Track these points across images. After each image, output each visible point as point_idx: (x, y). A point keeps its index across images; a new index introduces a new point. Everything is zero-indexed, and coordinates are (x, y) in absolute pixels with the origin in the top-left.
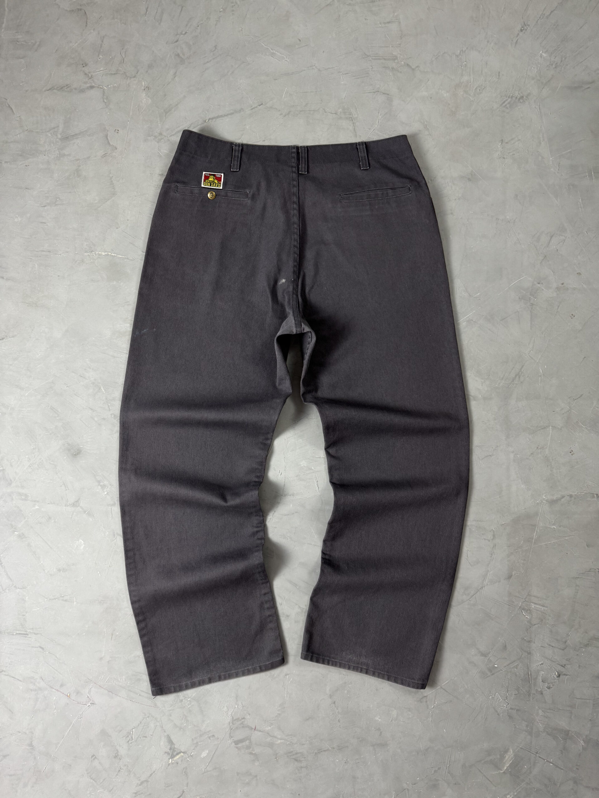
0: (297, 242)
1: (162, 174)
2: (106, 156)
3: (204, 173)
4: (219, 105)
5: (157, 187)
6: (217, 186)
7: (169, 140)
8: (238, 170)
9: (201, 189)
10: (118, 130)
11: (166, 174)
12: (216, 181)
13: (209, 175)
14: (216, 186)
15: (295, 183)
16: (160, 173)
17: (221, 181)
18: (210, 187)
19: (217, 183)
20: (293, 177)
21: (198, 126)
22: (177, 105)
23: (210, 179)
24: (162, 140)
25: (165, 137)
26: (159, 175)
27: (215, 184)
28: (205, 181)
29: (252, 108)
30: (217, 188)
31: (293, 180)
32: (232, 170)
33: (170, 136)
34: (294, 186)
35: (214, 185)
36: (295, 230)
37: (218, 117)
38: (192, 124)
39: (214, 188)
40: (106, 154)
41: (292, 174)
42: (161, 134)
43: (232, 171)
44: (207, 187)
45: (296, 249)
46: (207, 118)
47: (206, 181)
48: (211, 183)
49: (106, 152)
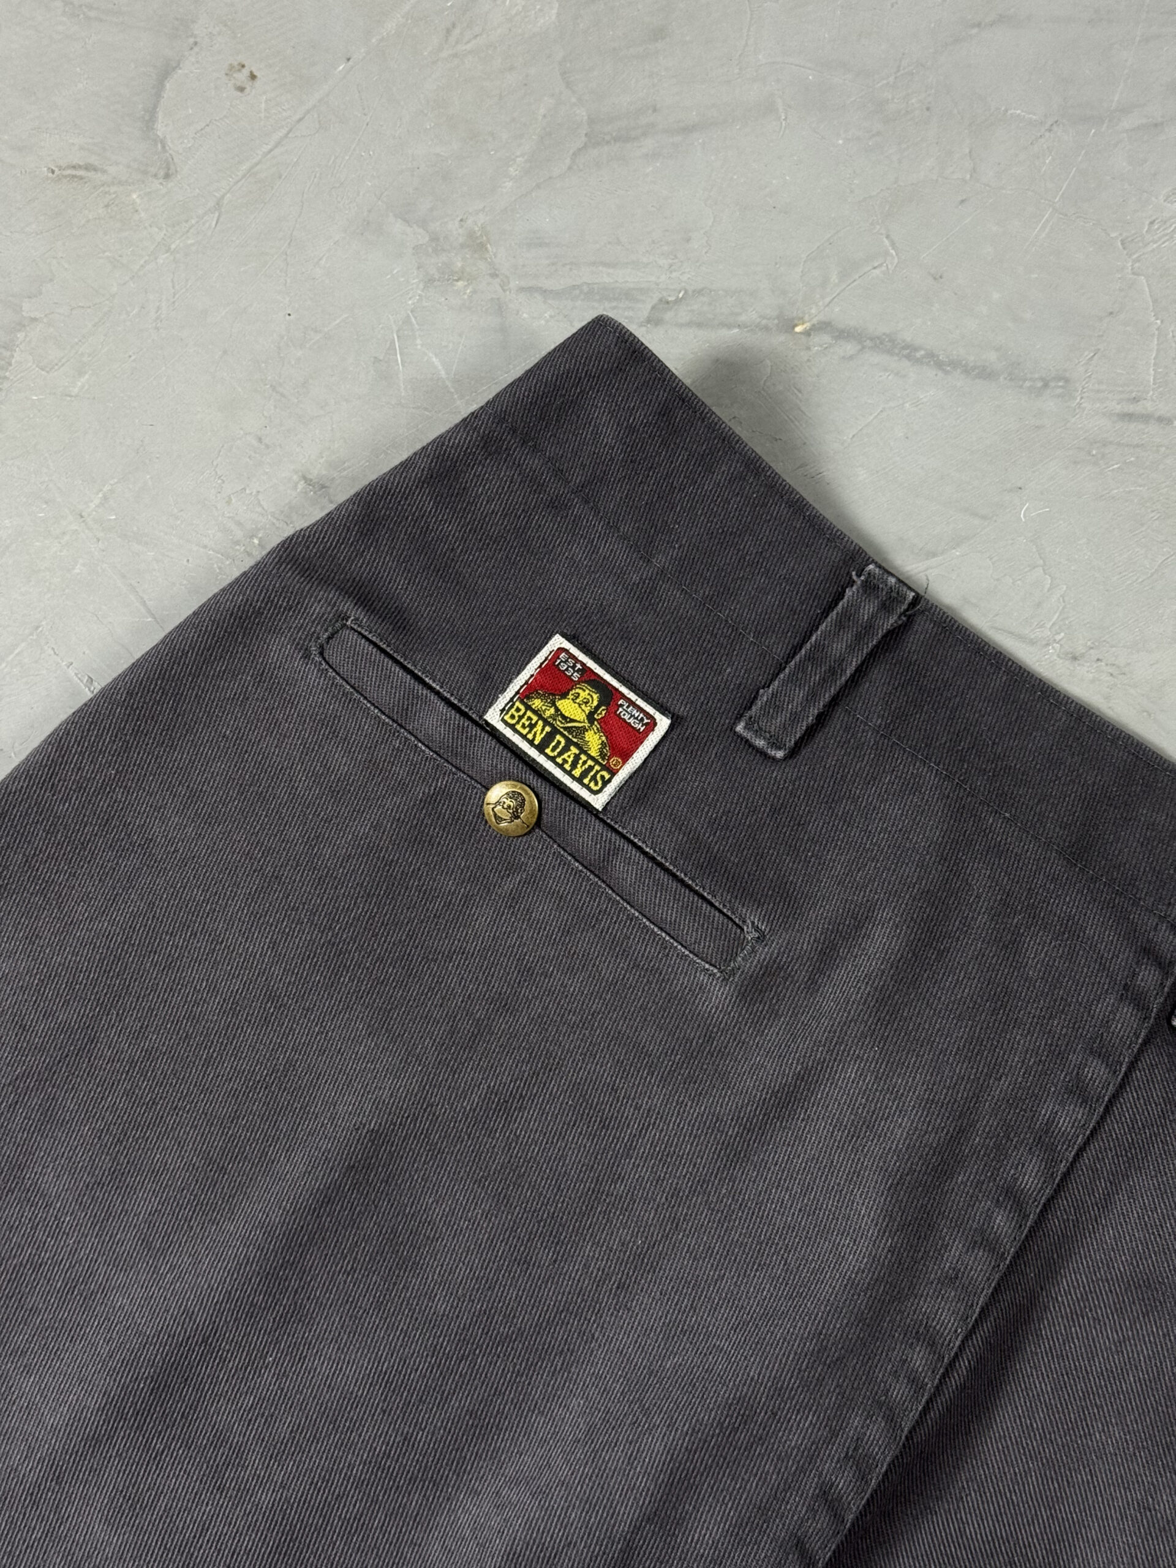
0: (863, 1478)
1: (323, 487)
2: (81, 178)
3: (558, 641)
4: (938, 278)
5: (237, 543)
6: (577, 773)
7: (500, 308)
8: (780, 754)
9: (474, 730)
10: (253, 77)
11: (342, 497)
12: (594, 740)
13: (576, 677)
14: (574, 765)
15: (1096, 1072)
16: (317, 471)
17: (626, 756)
18: (533, 753)
19: (594, 752)
20: (1106, 1023)
21: (729, 326)
22: (687, 130)
23: (567, 706)
24: (460, 284)
25: (494, 275)
26: (304, 478)
27: (577, 758)
28: (526, 694)
29: (1131, 408)
30: (575, 787)
31: (1100, 1051)
32: (740, 728)
33: (522, 289)
34: (1078, 1091)
35: (569, 755)
36: (899, 1391)
37: (886, 344)
38: (699, 292)
39: (558, 773)
40: (88, 167)
41: (1111, 999)
42: (477, 244)
43: (740, 736)
44: (516, 739)
45: (823, 1520)
46: (815, 314)
47: (537, 703)
48: (555, 731)
49: (93, 160)
